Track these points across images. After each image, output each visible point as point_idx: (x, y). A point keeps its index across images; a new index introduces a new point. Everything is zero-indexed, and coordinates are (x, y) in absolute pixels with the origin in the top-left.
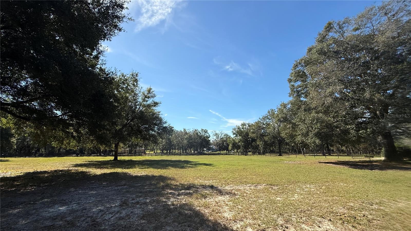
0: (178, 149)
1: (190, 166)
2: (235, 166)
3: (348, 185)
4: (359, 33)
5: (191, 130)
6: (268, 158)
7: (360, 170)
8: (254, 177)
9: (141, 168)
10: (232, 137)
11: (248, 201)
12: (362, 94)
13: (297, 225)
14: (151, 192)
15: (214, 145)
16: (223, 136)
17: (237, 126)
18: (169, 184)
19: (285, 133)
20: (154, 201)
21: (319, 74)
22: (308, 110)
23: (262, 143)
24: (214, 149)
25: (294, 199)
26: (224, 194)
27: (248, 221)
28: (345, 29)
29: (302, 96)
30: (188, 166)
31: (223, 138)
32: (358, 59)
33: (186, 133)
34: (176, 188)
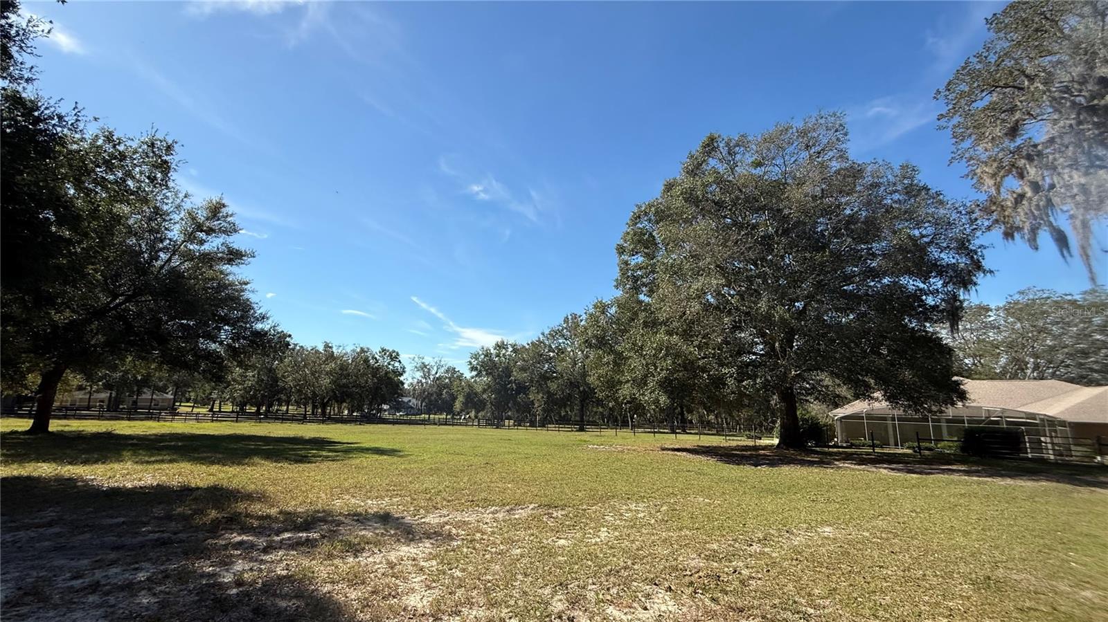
0: (298, 403)
1: (327, 457)
2: (464, 457)
3: (711, 502)
4: (761, 173)
5: (349, 349)
6: (551, 435)
7: (736, 467)
8: (509, 485)
9: (142, 463)
10: (468, 377)
11: (484, 553)
12: (754, 303)
13: (595, 609)
14: (163, 543)
15: (414, 397)
16: (441, 372)
17: (483, 348)
18: (240, 514)
19: (596, 375)
20: (167, 577)
21: (681, 245)
22: (652, 324)
23: (543, 397)
24: (412, 408)
25: (598, 540)
26: (418, 538)
27: (474, 613)
28: (738, 157)
29: (643, 291)
30: (321, 456)
31: (443, 379)
32: (755, 227)
33: (331, 357)
34: (265, 526)
